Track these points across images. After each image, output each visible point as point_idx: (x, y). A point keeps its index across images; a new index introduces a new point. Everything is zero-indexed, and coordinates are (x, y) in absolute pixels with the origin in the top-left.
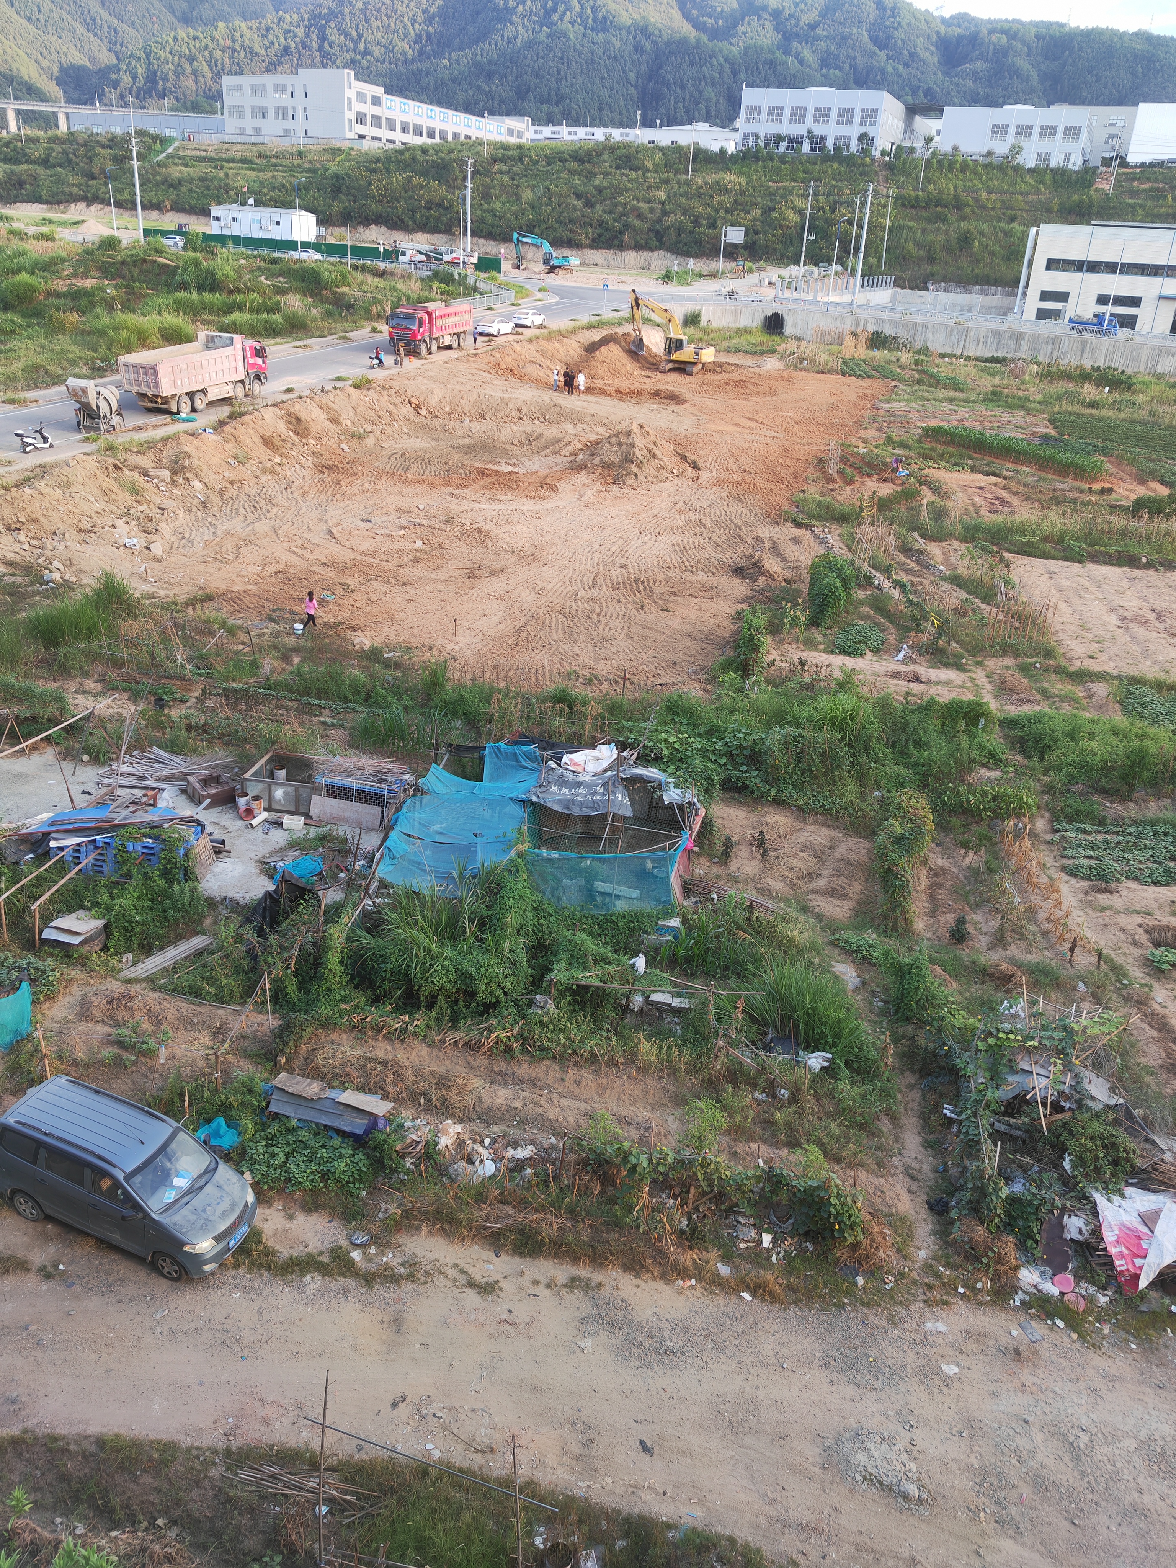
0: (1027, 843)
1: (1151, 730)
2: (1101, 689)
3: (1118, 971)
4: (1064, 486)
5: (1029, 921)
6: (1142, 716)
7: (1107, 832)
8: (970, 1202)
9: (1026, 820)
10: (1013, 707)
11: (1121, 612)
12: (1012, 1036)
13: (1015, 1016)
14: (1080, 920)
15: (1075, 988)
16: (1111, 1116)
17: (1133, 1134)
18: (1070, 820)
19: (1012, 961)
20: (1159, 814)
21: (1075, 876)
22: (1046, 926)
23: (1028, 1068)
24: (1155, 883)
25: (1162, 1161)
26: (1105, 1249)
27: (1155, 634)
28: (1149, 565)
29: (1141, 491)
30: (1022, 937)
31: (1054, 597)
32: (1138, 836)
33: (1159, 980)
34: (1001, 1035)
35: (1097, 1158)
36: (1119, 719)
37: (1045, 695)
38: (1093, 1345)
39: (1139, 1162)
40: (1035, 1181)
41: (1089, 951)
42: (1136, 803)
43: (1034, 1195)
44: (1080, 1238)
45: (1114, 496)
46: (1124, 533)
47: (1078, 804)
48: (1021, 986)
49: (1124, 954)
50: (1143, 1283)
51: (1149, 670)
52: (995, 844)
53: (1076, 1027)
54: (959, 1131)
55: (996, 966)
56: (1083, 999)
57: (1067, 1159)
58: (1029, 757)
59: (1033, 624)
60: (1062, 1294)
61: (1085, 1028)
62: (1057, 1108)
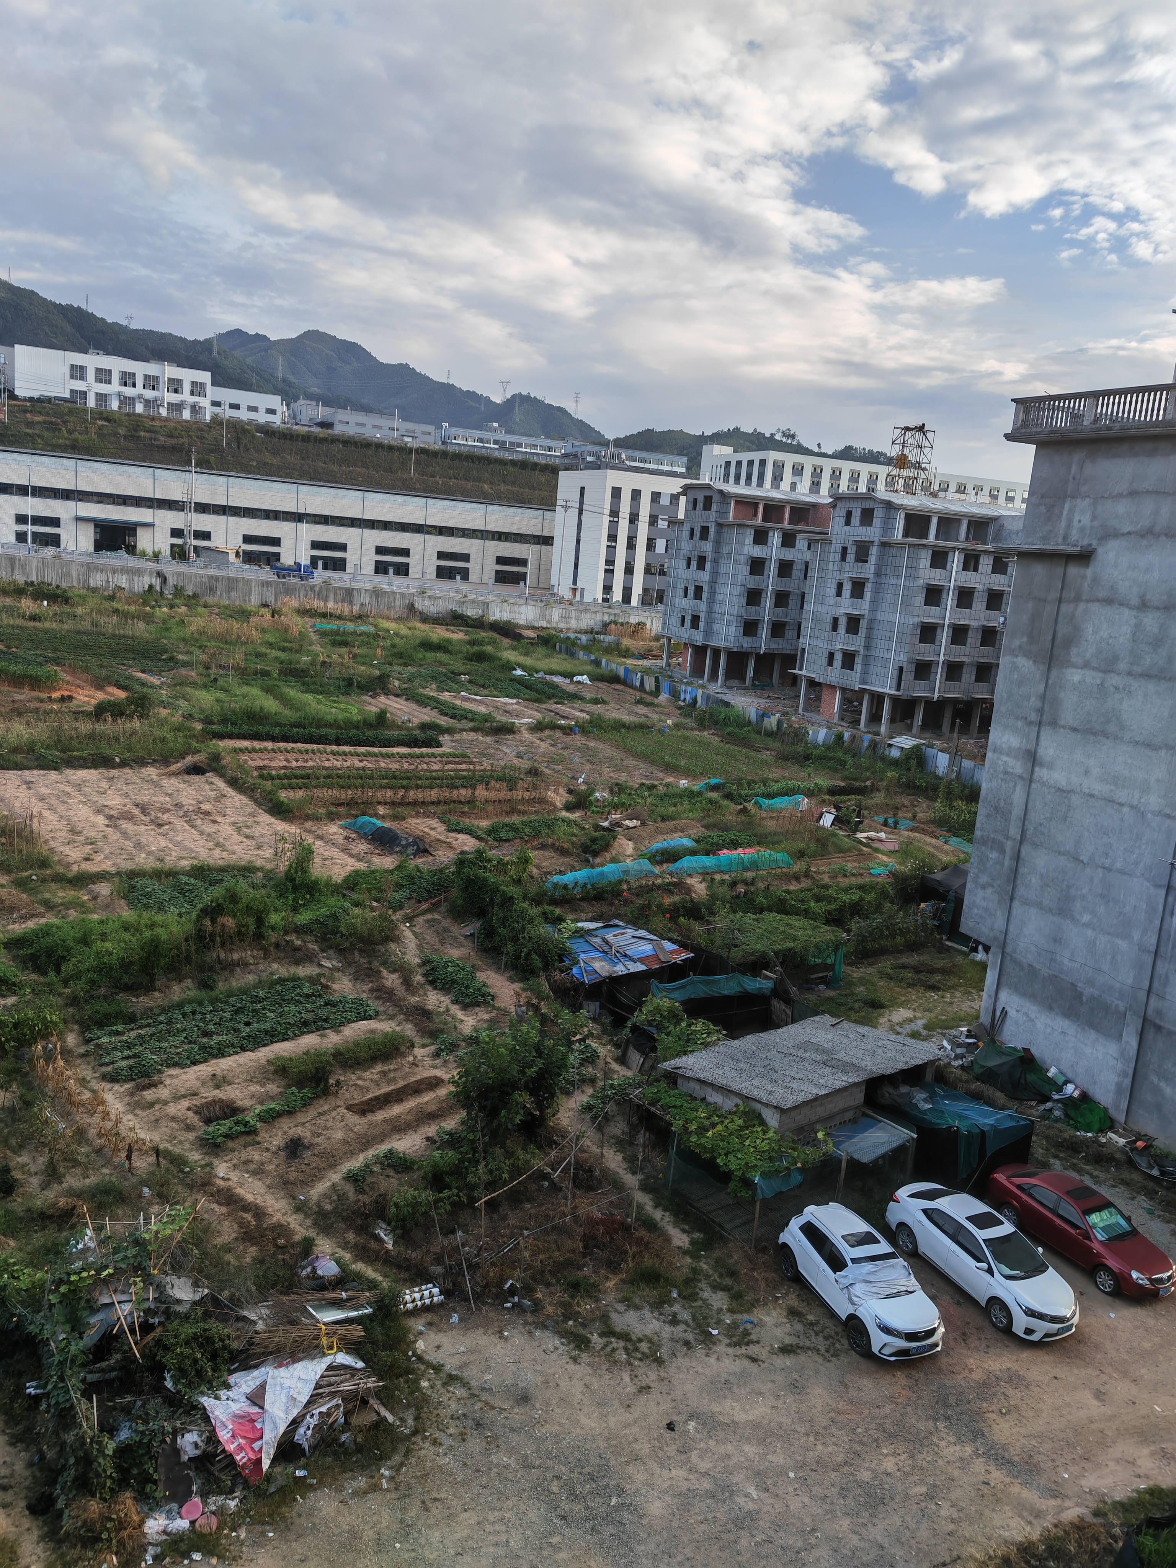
0: (60, 1062)
1: (159, 918)
2: (103, 889)
3: (178, 1161)
4: (22, 697)
5: (79, 1144)
6: (146, 907)
7: (141, 1027)
8: (75, 1479)
9: (54, 1039)
10: (16, 926)
11: (107, 811)
12: (85, 1274)
13: (86, 1249)
14: (131, 1124)
15: (140, 1196)
16: (200, 1311)
17: (224, 1319)
18: (100, 1025)
19: (71, 1193)
20: (184, 996)
21: (118, 1081)
22: (99, 1142)
23: (107, 1300)
24: (194, 1063)
25: (257, 1332)
26: (224, 1451)
27: (143, 828)
28: (123, 764)
29: (100, 696)
30: (76, 1163)
31: (36, 807)
32: (169, 1023)
33: (217, 1155)
34: (73, 1278)
35: (196, 1361)
36: (127, 914)
37: (49, 906)
38: (234, 1559)
39: (235, 1345)
40: (140, 1417)
41: (146, 1153)
42: (160, 991)
43: (143, 1433)
44: (198, 1452)
45: (75, 702)
46: (92, 737)
47: (104, 1007)
48: (84, 1217)
49: (181, 1142)
50: (266, 1464)
51: (144, 861)
52: (27, 1074)
53: (146, 1236)
54: (49, 1405)
55: (54, 1204)
56: (150, 1204)
57: (168, 1376)
58: (44, 973)
59: (20, 836)
60: (193, 1523)
61: (157, 1232)
62: (147, 1328)
